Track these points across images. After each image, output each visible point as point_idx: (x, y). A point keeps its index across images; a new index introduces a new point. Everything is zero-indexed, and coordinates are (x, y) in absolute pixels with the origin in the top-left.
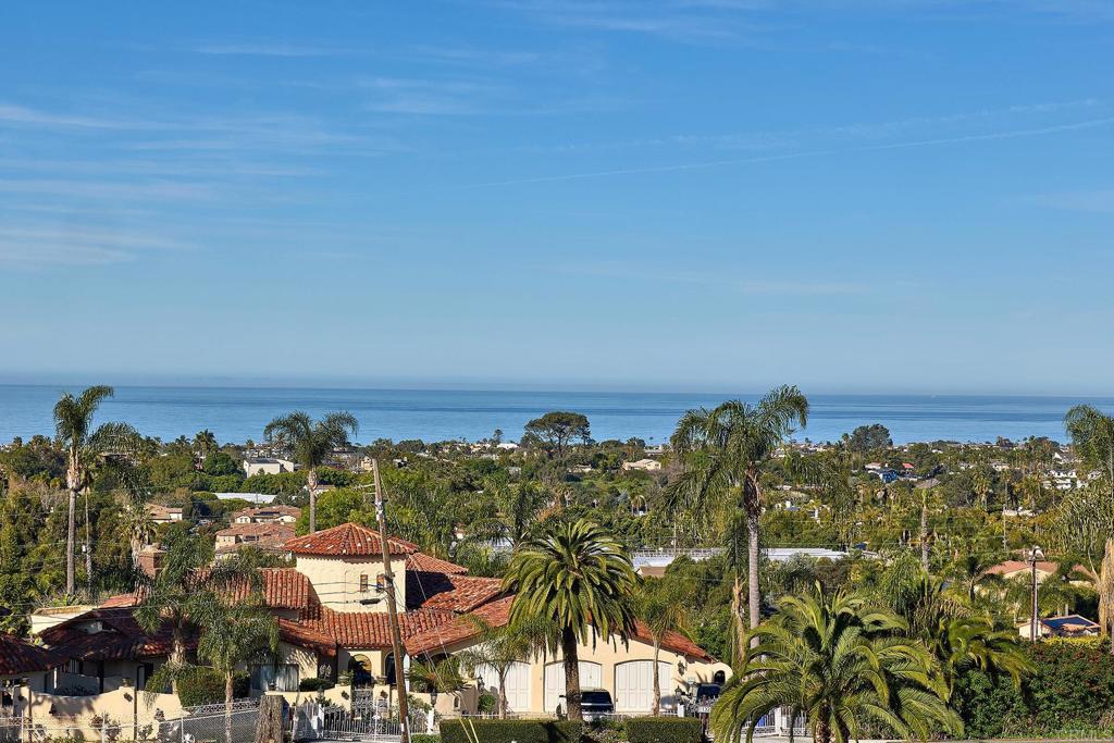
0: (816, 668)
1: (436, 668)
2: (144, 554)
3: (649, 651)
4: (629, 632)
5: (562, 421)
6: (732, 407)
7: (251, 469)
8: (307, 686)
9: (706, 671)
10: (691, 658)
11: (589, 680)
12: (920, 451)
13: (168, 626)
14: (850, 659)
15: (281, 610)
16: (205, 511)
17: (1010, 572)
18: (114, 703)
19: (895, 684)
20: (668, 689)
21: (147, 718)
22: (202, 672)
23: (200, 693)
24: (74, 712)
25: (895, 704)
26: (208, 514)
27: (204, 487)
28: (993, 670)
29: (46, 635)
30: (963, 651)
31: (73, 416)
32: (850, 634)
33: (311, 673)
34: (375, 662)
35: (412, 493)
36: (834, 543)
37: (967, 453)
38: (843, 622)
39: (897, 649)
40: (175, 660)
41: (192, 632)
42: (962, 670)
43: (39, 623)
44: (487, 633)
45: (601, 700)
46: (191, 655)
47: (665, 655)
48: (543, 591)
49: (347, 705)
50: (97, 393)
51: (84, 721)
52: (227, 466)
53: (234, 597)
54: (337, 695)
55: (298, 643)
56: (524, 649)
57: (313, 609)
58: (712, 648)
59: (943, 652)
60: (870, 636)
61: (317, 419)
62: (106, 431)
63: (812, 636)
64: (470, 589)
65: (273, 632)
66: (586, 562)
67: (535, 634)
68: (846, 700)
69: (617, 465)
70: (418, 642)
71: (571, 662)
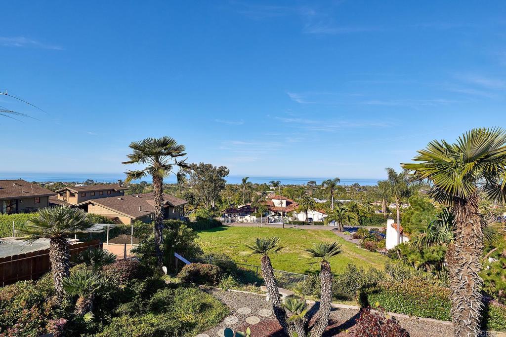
0: (338, 215)
1: (290, 214)
2: (253, 199)
3: (317, 212)
4: (314, 210)
5: (312, 182)
6: (330, 180)
7: (271, 188)
8: (272, 216)
9: (326, 216)
10: (324, 214)
11: (309, 216)
12: (363, 187)
13: (255, 208)
14: (343, 214)
15: (269, 206)
16: (265, 193)
17: (374, 204)
18: (247, 217)
19: (349, 218)
20: (320, 218)
21: (252, 219)
22: (258, 214)
23: (259, 216)
24: (242, 218)
25: (349, 221)
26: (265, 194)
27: (265, 190)
28: (365, 217)
29: (240, 208)
30: (361, 214)
31: (244, 181)
32: (343, 211)
33: (273, 214)
34: (281, 213)
35: (289, 192)
36: (350, 199)
37: (370, 187)
38: (342, 209)
39: (350, 213)
40: (255, 212)
41: (258, 208)
42: (361, 217)
43: (239, 207)
44: (295, 210)
45: (311, 219)
46: (257, 212)
47: (319, 213)
48: (303, 204)
49: (277, 219)
50: (247, 178)
51: (244, 219)
52: (268, 188)
53: (263, 204)
54: (276, 217)
55: (271, 210)
56: (300, 212)
57: (274, 206)
58: (327, 213)
59: (358, 214)
60: (346, 211)
61: (276, 181)
62: (248, 183)
63: (338, 211)
64: (294, 204)
65: (267, 209)
66: (309, 200)
67: (301, 210)
68: (343, 220)
69: (320, 188)
70: (288, 210)
71: (307, 214)
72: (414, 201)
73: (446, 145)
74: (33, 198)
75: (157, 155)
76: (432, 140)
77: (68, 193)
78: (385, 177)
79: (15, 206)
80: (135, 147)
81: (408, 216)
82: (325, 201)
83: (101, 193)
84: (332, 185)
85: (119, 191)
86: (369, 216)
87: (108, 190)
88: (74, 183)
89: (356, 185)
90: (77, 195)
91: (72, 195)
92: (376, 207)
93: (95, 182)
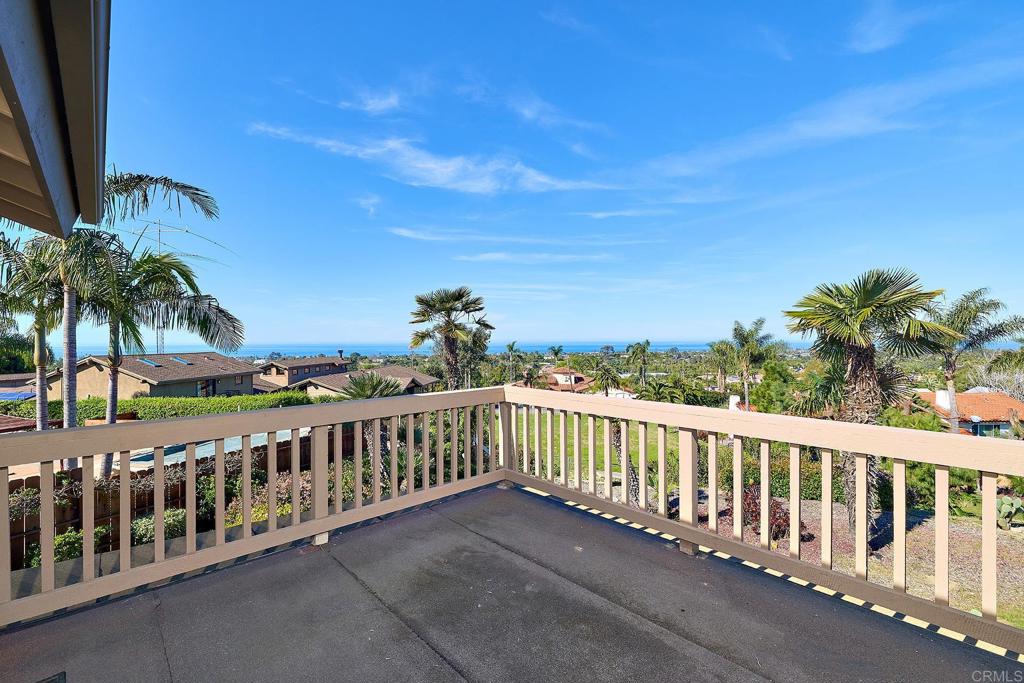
0: (655, 394)
3: (622, 392)
4: (618, 388)
5: (608, 348)
6: (637, 344)
7: (545, 358)
12: (686, 353)
14: (663, 392)
26: (537, 366)
27: (536, 361)
28: (694, 395)
30: (688, 391)
31: (511, 347)
37: (696, 353)
38: (661, 385)
42: (688, 395)
44: (591, 388)
48: (601, 380)
50: (515, 343)
52: (541, 358)
57: (557, 383)
61: (557, 348)
62: (517, 350)
63: (654, 388)
64: (587, 380)
66: (609, 373)
67: (599, 387)
70: (578, 389)
71: (607, 393)
72: (771, 367)
73: (837, 288)
74: (235, 376)
75: (449, 311)
76: (819, 283)
77: (274, 370)
78: (729, 336)
79: (211, 388)
80: (421, 301)
81: (762, 390)
82: (629, 375)
83: (318, 369)
84: (640, 350)
85: (341, 365)
86: (699, 394)
87: (326, 365)
88: (253, 358)
89: (674, 350)
90: (286, 372)
91: (279, 372)
92: (705, 381)
93: (283, 356)
